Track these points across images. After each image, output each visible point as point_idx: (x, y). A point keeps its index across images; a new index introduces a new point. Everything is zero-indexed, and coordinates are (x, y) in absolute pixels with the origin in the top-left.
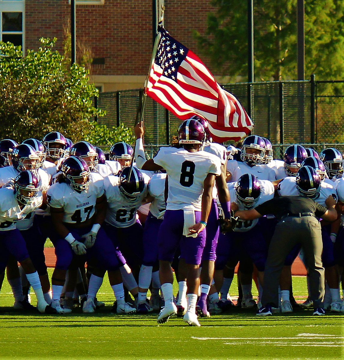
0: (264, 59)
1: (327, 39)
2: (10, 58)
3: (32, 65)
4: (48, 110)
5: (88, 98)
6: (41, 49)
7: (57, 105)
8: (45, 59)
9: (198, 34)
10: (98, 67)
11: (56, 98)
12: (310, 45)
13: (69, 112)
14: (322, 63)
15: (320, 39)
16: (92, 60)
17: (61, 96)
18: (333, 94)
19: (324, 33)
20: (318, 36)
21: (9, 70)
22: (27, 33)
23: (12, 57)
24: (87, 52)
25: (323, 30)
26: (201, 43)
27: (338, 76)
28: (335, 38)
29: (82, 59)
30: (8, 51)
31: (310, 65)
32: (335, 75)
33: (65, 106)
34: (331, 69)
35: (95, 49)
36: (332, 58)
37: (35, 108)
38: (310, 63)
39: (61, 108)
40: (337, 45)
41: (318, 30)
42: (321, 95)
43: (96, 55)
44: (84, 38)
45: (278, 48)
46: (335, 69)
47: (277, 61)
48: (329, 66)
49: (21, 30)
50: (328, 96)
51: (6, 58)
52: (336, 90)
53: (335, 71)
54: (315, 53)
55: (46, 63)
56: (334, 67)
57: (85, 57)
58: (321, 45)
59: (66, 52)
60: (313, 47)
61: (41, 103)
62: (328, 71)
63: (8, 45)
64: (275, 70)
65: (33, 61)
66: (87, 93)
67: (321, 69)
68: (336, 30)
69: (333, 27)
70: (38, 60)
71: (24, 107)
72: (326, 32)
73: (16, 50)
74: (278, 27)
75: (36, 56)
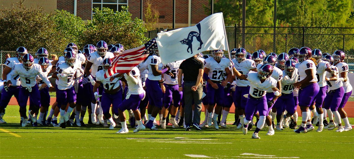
0: (234, 17)
1: (261, 8)
2: (108, 14)
3: (118, 18)
4: (122, 37)
5: (143, 33)
6: (122, 11)
7: (126, 36)
8: (123, 15)
9: (205, 6)
10: (162, 19)
11: (126, 32)
12: (254, 11)
13: (131, 39)
14: (259, 19)
15: (258, 8)
16: (159, 16)
17: (127, 32)
18: (264, 33)
19: (260, 6)
20: (258, 7)
21: (107, 20)
22: (129, 4)
23: (109, 14)
24: (157, 13)
25: (260, 4)
26: (206, 10)
27: (266, 25)
28: (265, 8)
29: (155, 16)
30: (107, 12)
31: (254, 20)
32: (265, 24)
33: (130, 36)
34: (263, 22)
35: (160, 12)
36: (264, 17)
37: (117, 37)
38: (254, 19)
39: (128, 37)
40: (266, 11)
41: (258, 4)
42: (259, 33)
43: (161, 14)
44: (156, 7)
45: (240, 12)
46: (265, 21)
47: (239, 18)
48: (262, 20)
49: (127, 3)
50: (262, 34)
51: (107, 14)
52: (265, 31)
53: (265, 23)
54: (256, 14)
55: (124, 17)
56: (264, 21)
57: (156, 15)
58: (259, 11)
59: (147, 13)
60: (255, 12)
61: (119, 35)
62: (262, 22)
63: (107, 9)
64: (238, 22)
65: (118, 16)
66: (142, 30)
67: (259, 21)
68: (266, 4)
69: (265, 3)
70: (121, 16)
71: (112, 36)
72: (261, 5)
73: (110, 11)
74: (240, 3)
75: (119, 14)
